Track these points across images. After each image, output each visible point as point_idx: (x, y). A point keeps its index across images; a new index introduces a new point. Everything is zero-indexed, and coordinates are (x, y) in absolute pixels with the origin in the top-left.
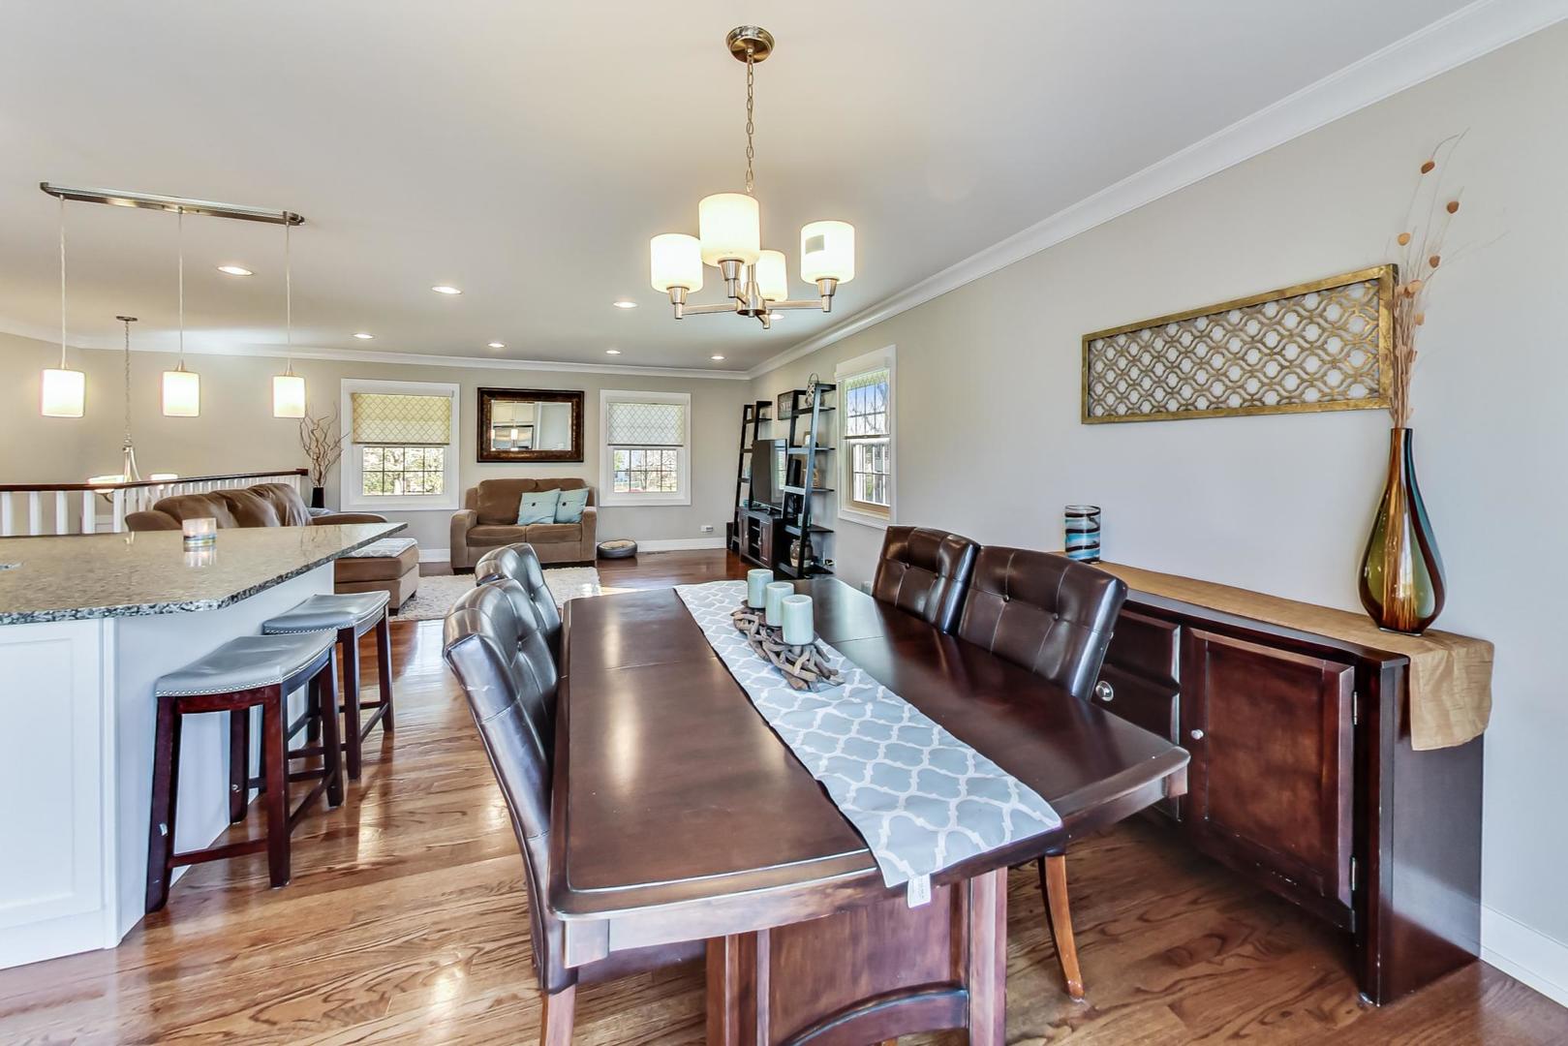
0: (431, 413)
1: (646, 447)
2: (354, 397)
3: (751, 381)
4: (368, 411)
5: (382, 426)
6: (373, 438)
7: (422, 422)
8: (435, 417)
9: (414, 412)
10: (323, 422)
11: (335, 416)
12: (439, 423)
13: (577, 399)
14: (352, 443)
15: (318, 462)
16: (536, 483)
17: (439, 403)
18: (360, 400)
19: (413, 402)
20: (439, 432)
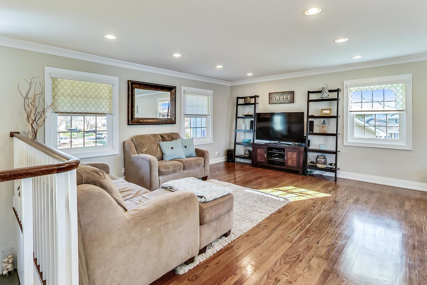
0: (101, 94)
1: (196, 116)
2: (54, 80)
3: (231, 87)
4: (62, 91)
5: (71, 101)
6: (65, 109)
7: (96, 100)
8: (103, 97)
9: (91, 93)
10: (37, 97)
11: (43, 93)
12: (106, 101)
13: (173, 91)
14: (52, 113)
15: (32, 127)
16: (161, 136)
17: (106, 88)
18: (56, 83)
19: (91, 86)
20: (106, 106)
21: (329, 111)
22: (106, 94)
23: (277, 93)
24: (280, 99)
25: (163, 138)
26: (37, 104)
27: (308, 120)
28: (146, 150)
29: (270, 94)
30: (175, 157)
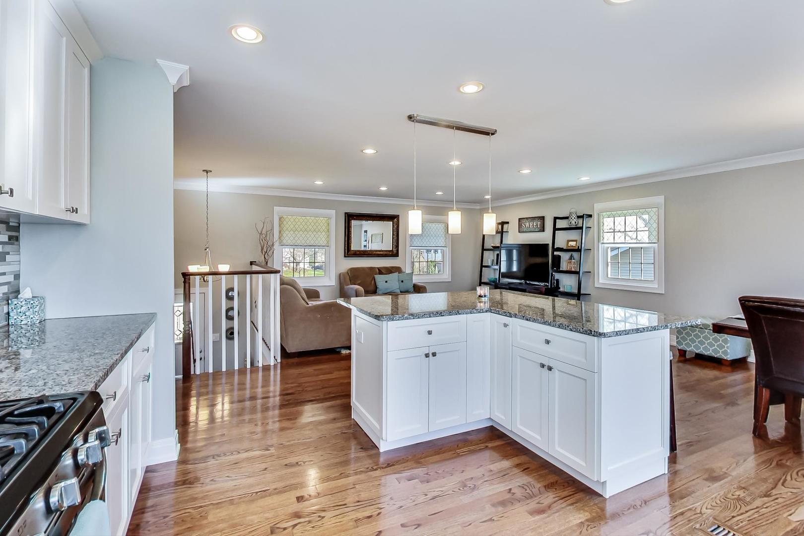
0: (319, 227)
1: (427, 248)
2: (281, 217)
3: (481, 209)
4: (287, 226)
5: (294, 236)
6: (289, 242)
7: (315, 233)
8: (321, 230)
9: (310, 227)
10: (268, 233)
11: (272, 229)
12: (323, 233)
13: (396, 220)
14: (279, 245)
15: (265, 257)
16: (379, 270)
17: (324, 222)
18: (282, 219)
19: (310, 221)
20: (323, 239)
21: (575, 243)
22: (324, 227)
23: (527, 218)
24: (530, 226)
25: (381, 271)
26: (268, 238)
27: (553, 253)
28: (359, 282)
29: (520, 220)
30: (389, 291)
